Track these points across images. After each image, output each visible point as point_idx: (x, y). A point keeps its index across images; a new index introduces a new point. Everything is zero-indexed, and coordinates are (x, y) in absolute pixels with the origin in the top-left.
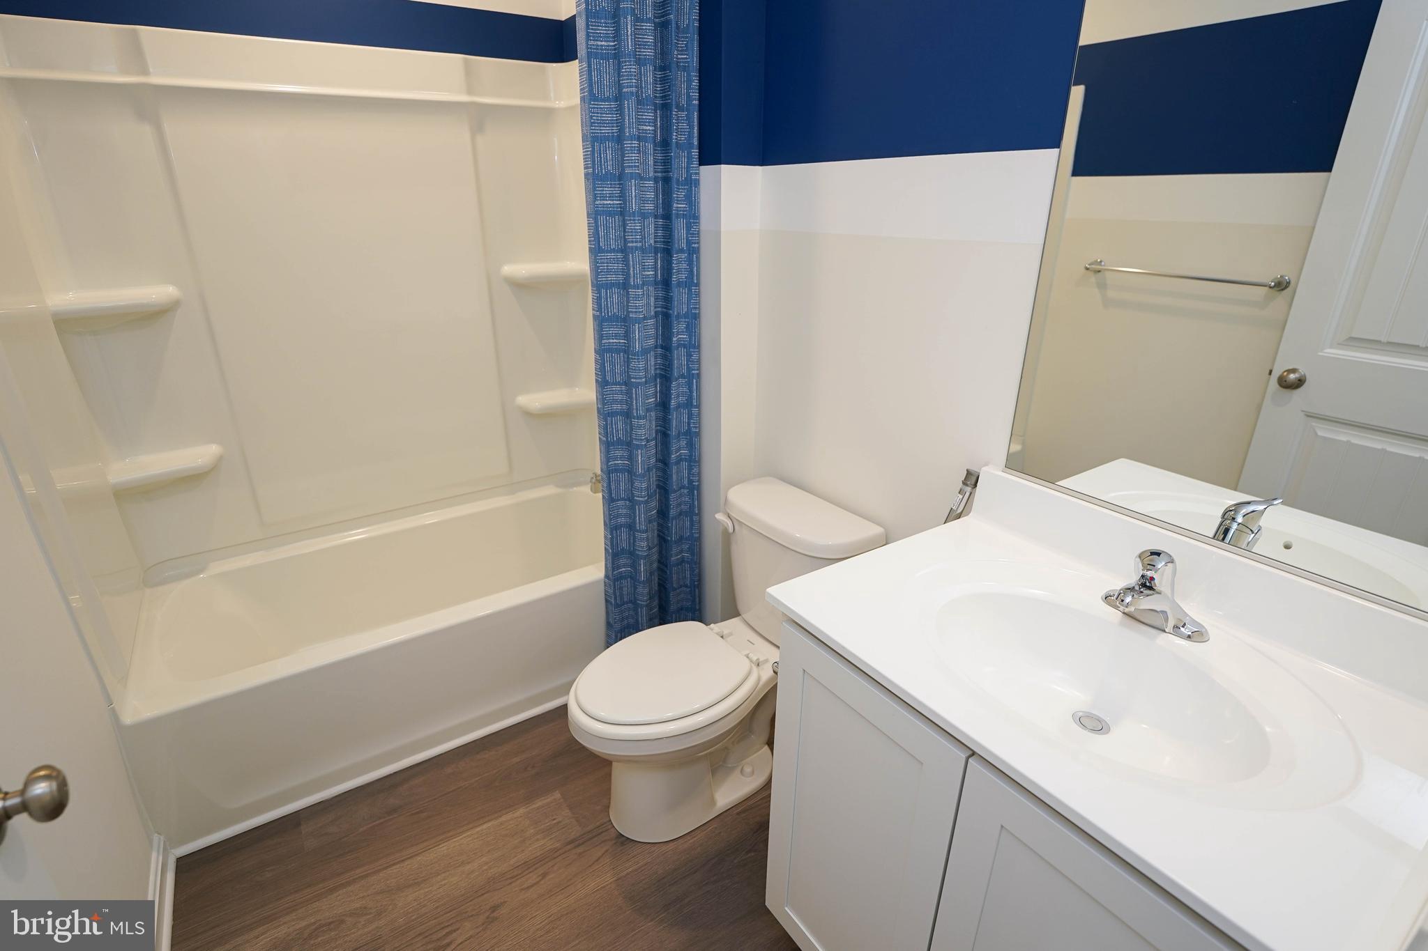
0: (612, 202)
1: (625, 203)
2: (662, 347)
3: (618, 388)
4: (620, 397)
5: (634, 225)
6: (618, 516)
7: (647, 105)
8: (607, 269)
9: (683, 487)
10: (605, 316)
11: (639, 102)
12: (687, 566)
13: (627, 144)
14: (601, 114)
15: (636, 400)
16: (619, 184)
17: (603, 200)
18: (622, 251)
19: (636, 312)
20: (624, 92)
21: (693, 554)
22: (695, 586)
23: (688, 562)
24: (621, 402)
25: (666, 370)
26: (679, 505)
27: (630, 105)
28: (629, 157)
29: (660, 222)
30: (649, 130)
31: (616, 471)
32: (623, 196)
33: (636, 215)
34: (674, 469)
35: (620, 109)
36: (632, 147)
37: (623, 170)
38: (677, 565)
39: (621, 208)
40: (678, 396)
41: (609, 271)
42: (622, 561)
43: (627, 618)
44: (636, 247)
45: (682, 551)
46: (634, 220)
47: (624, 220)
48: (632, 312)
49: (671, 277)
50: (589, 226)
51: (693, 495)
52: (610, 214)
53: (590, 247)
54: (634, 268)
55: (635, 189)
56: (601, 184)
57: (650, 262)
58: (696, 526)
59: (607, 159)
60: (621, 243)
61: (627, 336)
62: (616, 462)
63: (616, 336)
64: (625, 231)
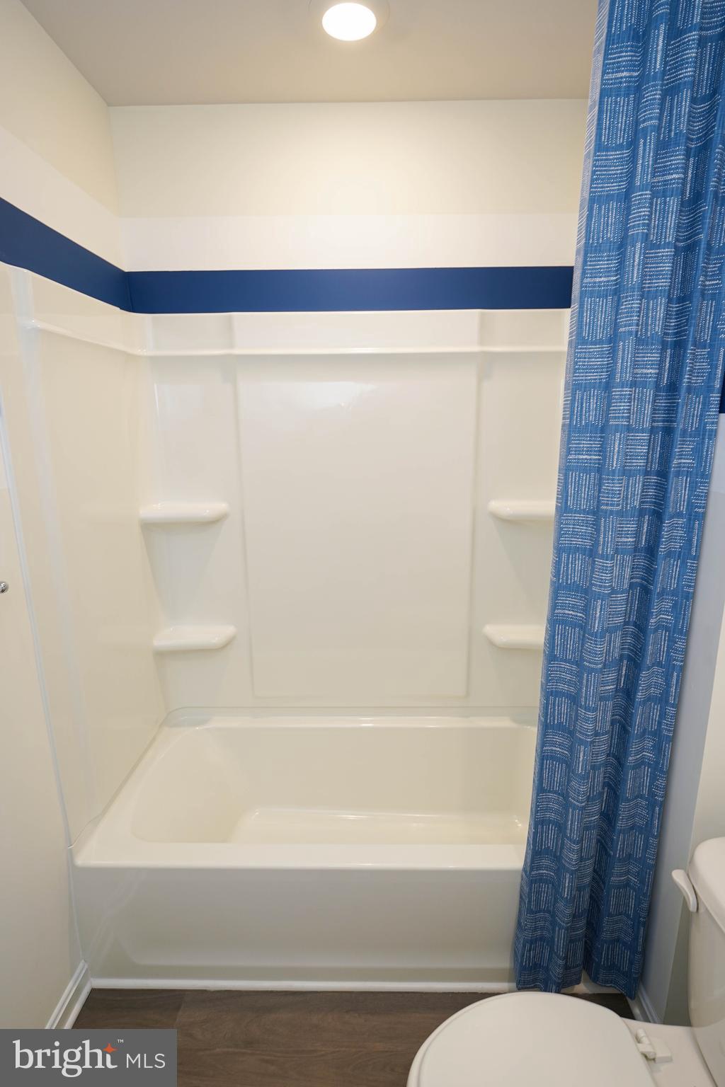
0: (588, 457)
1: (604, 459)
2: (635, 625)
3: (567, 666)
4: (568, 677)
5: (614, 486)
6: (548, 809)
7: (652, 344)
8: (573, 531)
9: (641, 796)
10: (563, 582)
11: (639, 341)
12: (633, 894)
13: (616, 392)
14: (589, 358)
15: (587, 687)
16: (601, 437)
17: (579, 454)
18: (594, 513)
19: (600, 586)
20: (620, 333)
21: (642, 882)
22: (639, 922)
23: (635, 890)
24: (569, 683)
25: (636, 653)
26: (633, 816)
27: (626, 348)
28: (616, 406)
29: (654, 479)
30: (651, 373)
31: (553, 758)
32: (602, 451)
33: (617, 474)
34: (631, 774)
35: (613, 352)
36: (622, 395)
37: (607, 421)
38: (619, 888)
39: (599, 464)
40: (649, 687)
41: (574, 534)
42: (545, 862)
43: (542, 928)
44: (611, 512)
45: (628, 872)
46: (613, 480)
47: (600, 479)
48: (596, 585)
49: (658, 547)
50: (559, 482)
51: (654, 811)
52: (586, 470)
53: (557, 505)
54: (605, 534)
55: (619, 444)
56: (579, 436)
57: (632, 527)
58: (652, 851)
59: (589, 408)
60: (593, 504)
61: (586, 610)
62: (554, 748)
63: (573, 608)
64: (599, 491)
